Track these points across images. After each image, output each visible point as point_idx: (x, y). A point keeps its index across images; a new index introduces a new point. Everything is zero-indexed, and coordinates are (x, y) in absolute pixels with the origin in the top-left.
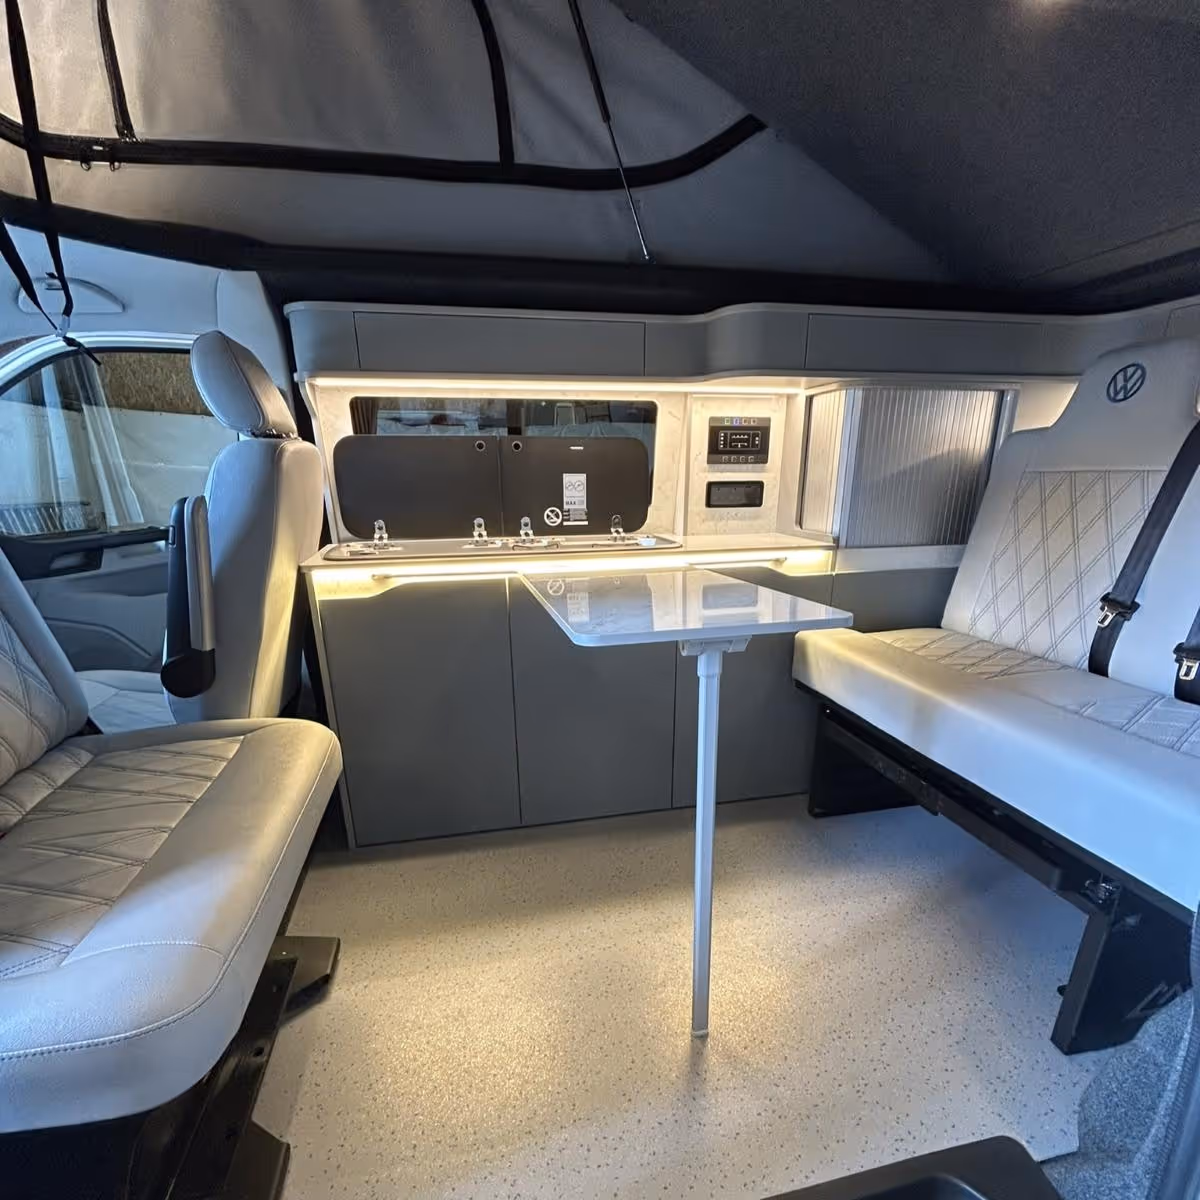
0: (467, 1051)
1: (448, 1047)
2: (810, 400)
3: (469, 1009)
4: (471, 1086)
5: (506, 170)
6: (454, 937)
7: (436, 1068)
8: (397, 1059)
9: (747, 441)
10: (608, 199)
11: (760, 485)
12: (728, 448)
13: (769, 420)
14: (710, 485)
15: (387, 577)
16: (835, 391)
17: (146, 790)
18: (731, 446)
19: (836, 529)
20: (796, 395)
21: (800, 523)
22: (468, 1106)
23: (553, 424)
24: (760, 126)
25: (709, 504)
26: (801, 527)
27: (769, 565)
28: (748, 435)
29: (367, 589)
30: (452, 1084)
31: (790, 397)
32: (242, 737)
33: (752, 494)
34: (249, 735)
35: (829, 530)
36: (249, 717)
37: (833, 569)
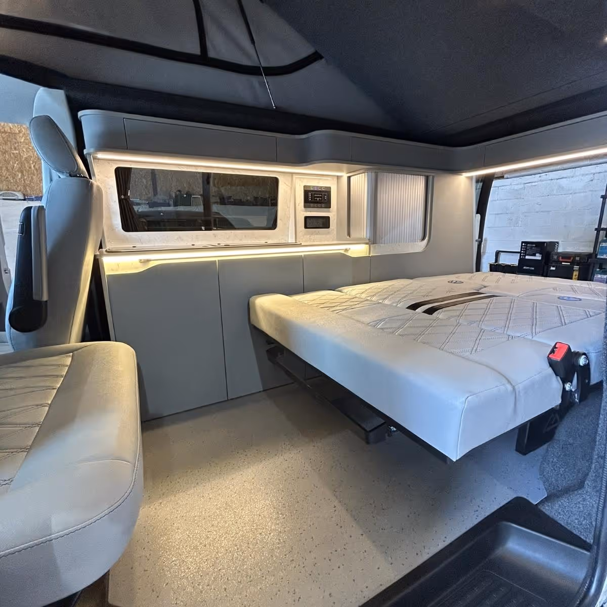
0: (239, 524)
1: (227, 525)
2: (349, 178)
3: (231, 501)
4: (248, 544)
5: (203, 59)
6: (208, 464)
7: (223, 539)
8: (196, 540)
9: (321, 197)
10: (254, 80)
11: (328, 218)
12: (313, 201)
13: (330, 188)
14: (306, 218)
15: (148, 261)
16: (362, 173)
17: (14, 387)
18: (314, 200)
19: (368, 235)
20: (341, 176)
21: (349, 234)
22: (251, 555)
23: (190, 205)
24: (321, 57)
25: (306, 227)
26: (350, 237)
27: (342, 252)
28: (322, 194)
29: (137, 268)
30: (236, 546)
31: (338, 177)
32: (72, 354)
33: (324, 223)
34: (75, 352)
35: (365, 236)
36: (69, 343)
37: (369, 254)
